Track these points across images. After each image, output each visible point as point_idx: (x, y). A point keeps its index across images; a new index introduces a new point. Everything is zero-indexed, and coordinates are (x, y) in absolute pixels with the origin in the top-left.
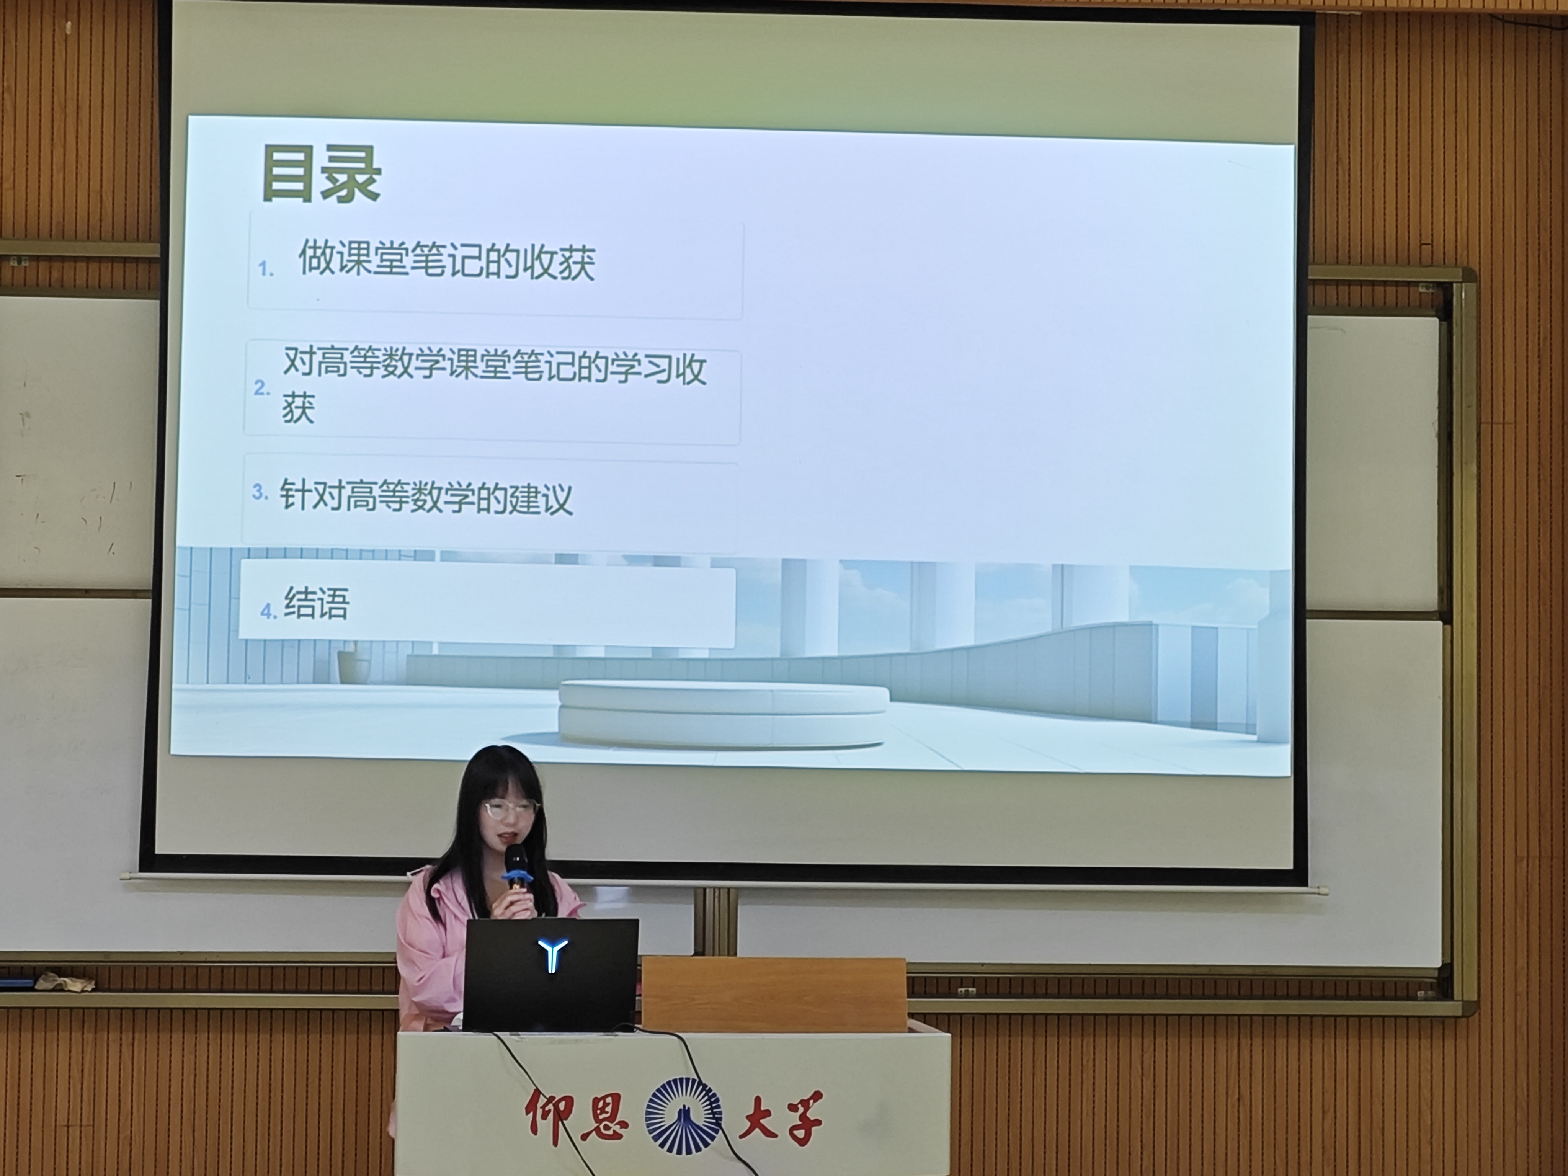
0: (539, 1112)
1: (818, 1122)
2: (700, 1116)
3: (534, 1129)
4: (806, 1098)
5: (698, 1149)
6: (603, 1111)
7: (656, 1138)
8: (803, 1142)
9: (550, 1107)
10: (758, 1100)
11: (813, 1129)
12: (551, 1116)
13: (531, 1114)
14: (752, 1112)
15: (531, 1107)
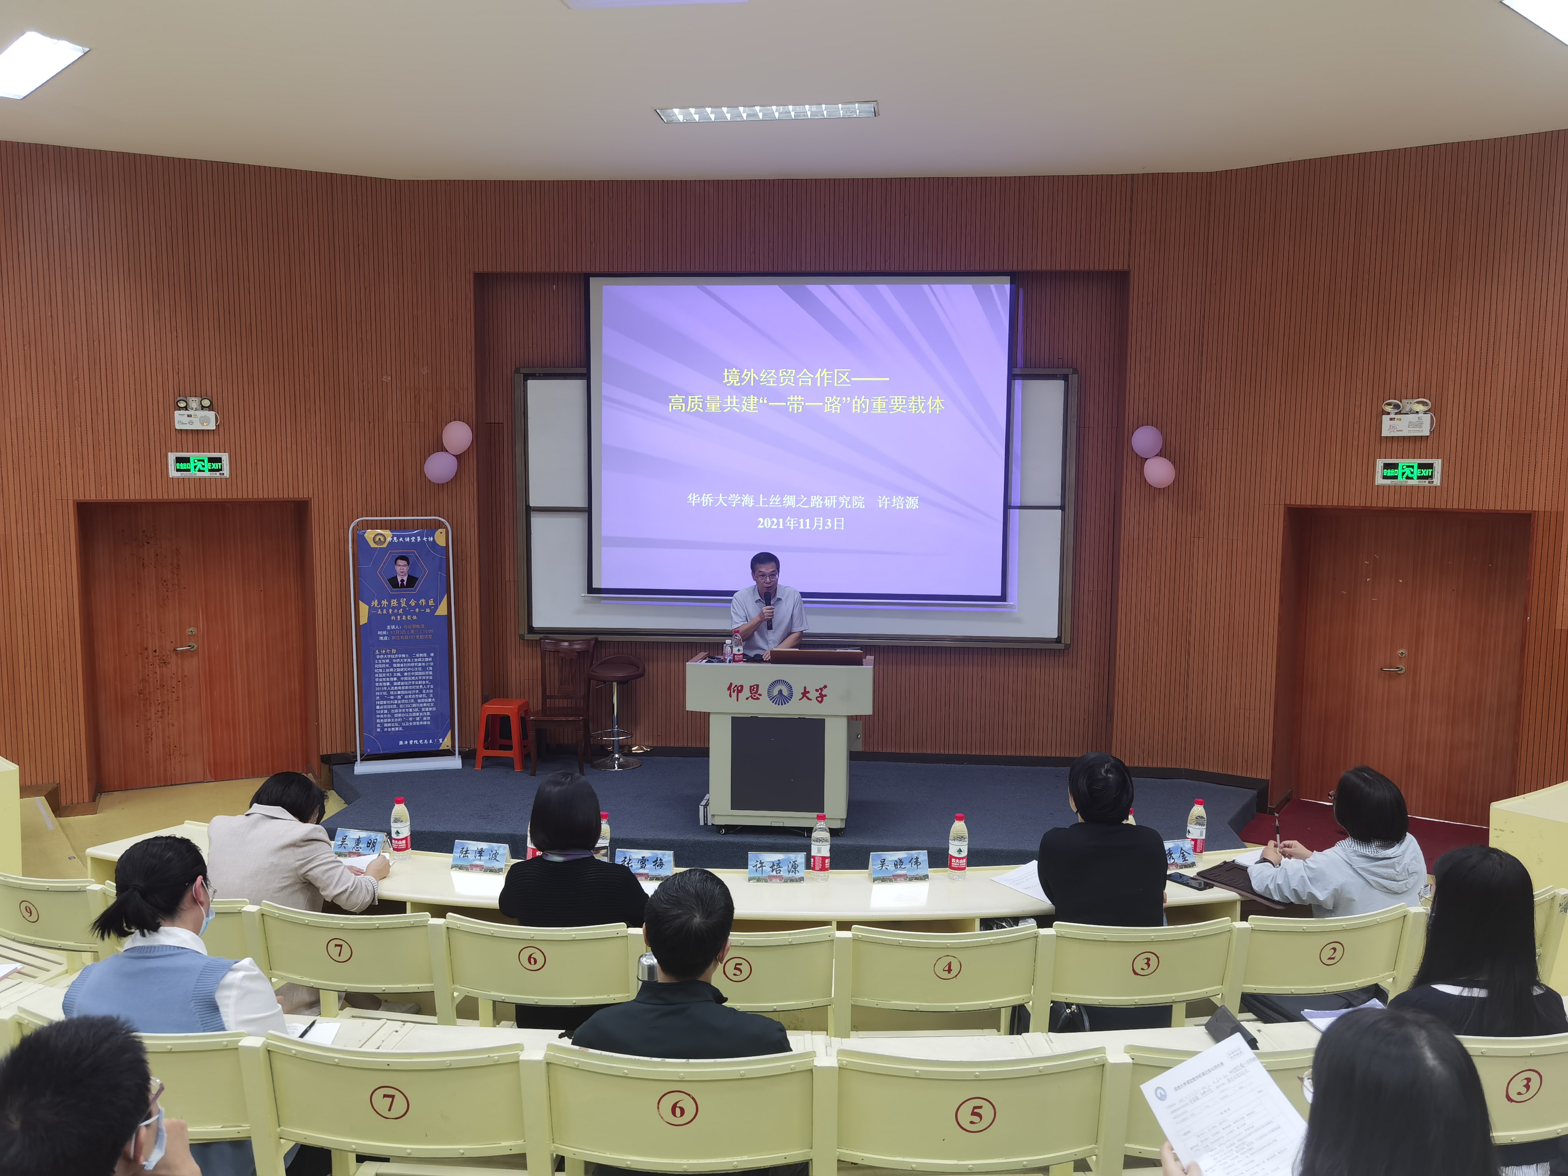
0: (732, 690)
1: (826, 696)
2: (785, 692)
3: (730, 696)
4: (822, 687)
5: (785, 704)
6: (753, 690)
7: (771, 700)
8: (821, 702)
9: (736, 688)
10: (805, 688)
11: (824, 698)
12: (736, 691)
13: (729, 691)
14: (803, 692)
15: (729, 689)
